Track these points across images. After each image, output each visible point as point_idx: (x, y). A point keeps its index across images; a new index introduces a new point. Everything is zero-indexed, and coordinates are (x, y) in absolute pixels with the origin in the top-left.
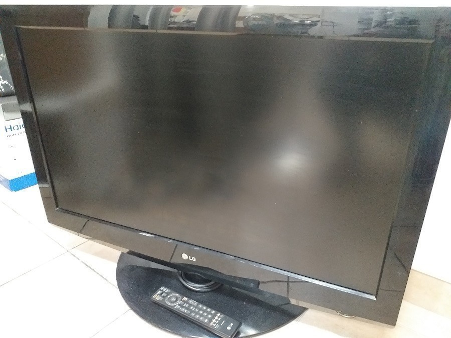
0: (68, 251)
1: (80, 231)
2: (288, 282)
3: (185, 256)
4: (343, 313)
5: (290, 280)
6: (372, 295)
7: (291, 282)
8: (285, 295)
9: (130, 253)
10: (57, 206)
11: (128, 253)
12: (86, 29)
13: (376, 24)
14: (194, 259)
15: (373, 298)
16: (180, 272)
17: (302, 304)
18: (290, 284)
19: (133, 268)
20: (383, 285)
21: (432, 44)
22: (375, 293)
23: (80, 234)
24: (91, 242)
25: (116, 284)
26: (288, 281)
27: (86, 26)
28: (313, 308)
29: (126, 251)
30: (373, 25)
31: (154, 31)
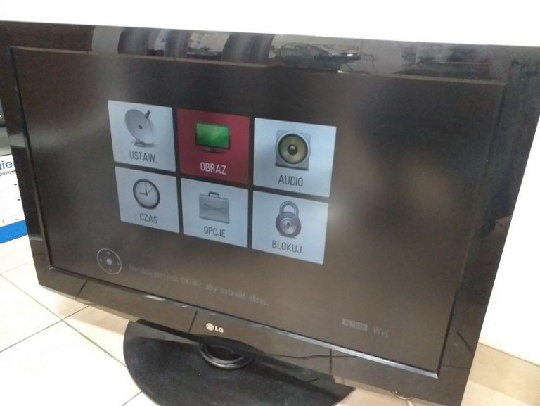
0: (62, 320)
1: (77, 294)
2: (331, 357)
3: (210, 327)
4: (399, 394)
5: (333, 355)
6: (432, 372)
7: (335, 357)
8: (327, 372)
9: (141, 322)
10: (52, 264)
11: (138, 322)
12: (90, 53)
13: (419, 60)
14: (221, 330)
15: (435, 376)
16: (202, 345)
17: (348, 383)
18: (334, 360)
19: (144, 341)
20: (446, 361)
21: (505, 87)
22: (436, 371)
23: (78, 299)
24: (91, 308)
25: (123, 361)
26: (331, 355)
27: (90, 50)
28: (362, 388)
29: (135, 319)
30: (417, 61)
31: (171, 59)
